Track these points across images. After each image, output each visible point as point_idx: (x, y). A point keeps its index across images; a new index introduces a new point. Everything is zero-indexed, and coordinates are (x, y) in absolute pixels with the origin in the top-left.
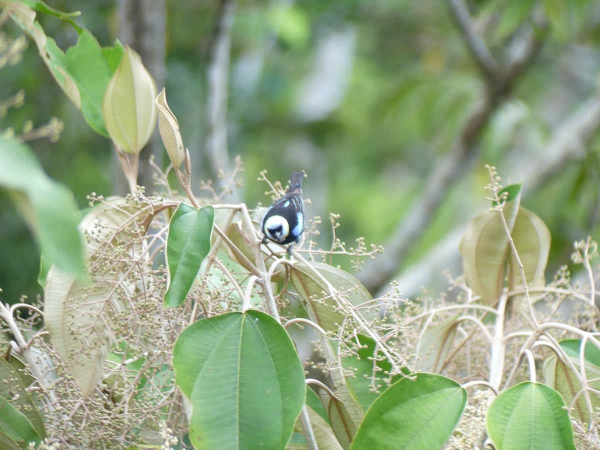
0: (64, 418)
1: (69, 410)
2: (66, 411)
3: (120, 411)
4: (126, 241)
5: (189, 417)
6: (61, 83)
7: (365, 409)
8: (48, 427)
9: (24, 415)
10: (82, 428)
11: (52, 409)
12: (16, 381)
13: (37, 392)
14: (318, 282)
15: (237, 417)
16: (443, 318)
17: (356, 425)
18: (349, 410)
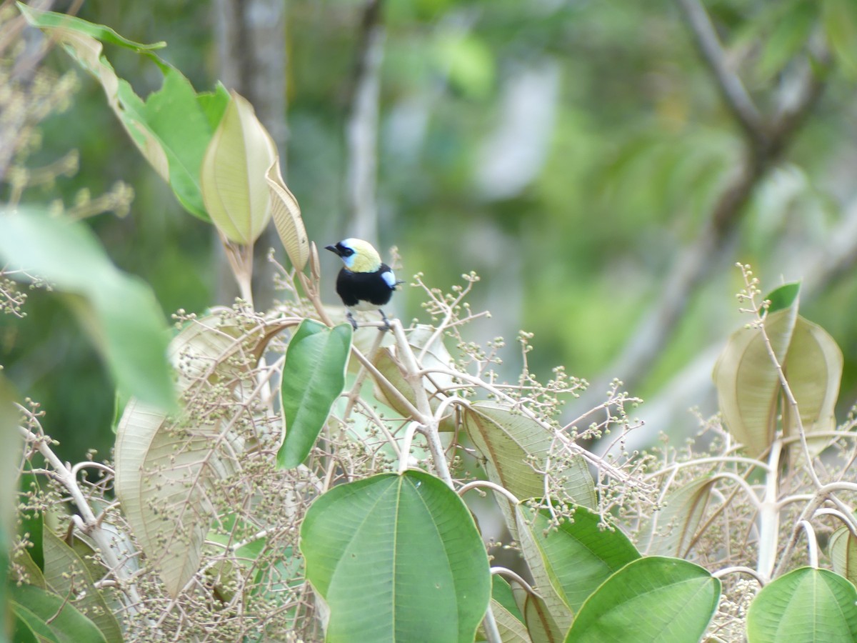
0: (152, 625)
1: (158, 614)
2: (154, 614)
3: (231, 613)
4: (230, 376)
5: (325, 625)
6: (140, 145)
7: (575, 610)
8: (128, 638)
9: (92, 623)
10: (176, 639)
11: (134, 613)
12: (81, 575)
13: (112, 588)
14: (505, 430)
15: (393, 623)
16: (690, 474)
17: (562, 631)
18: (553, 611)
